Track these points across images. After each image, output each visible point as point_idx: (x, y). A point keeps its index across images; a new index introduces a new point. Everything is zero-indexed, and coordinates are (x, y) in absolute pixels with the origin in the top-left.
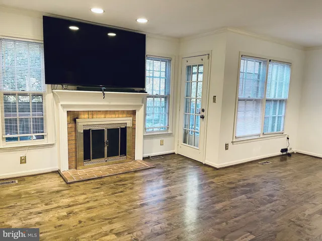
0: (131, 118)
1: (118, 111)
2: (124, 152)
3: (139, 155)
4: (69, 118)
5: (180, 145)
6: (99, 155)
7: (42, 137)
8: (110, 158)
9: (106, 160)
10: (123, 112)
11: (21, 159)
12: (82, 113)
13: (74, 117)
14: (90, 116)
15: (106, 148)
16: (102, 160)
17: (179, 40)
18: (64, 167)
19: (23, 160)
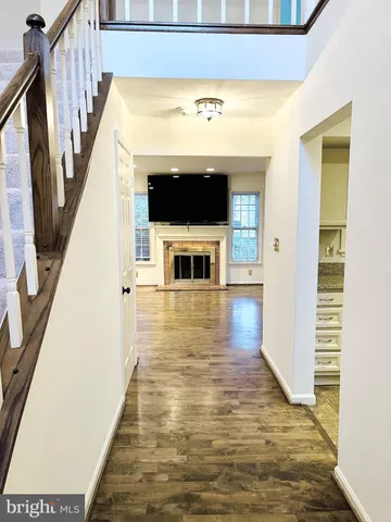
0: (214, 248)
2: (208, 276)
3: (223, 282)
4: (165, 246)
6: (186, 276)
7: (149, 259)
8: (196, 280)
9: (193, 280)
10: (208, 242)
12: (175, 242)
13: (168, 245)
14: (180, 245)
16: (190, 280)
18: (161, 282)
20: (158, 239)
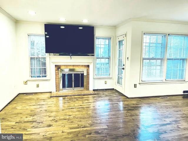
0: (86, 69)
1: (80, 65)
2: (82, 86)
3: (91, 88)
4: (56, 68)
5: (116, 85)
6: (70, 86)
7: (46, 76)
8: (75, 88)
9: (74, 88)
10: (82, 66)
11: (37, 85)
12: (62, 66)
13: (58, 67)
14: (66, 67)
15: (73, 83)
16: (72, 88)
17: (115, 27)
18: (53, 89)
19: (38, 86)
20: (51, 64)
